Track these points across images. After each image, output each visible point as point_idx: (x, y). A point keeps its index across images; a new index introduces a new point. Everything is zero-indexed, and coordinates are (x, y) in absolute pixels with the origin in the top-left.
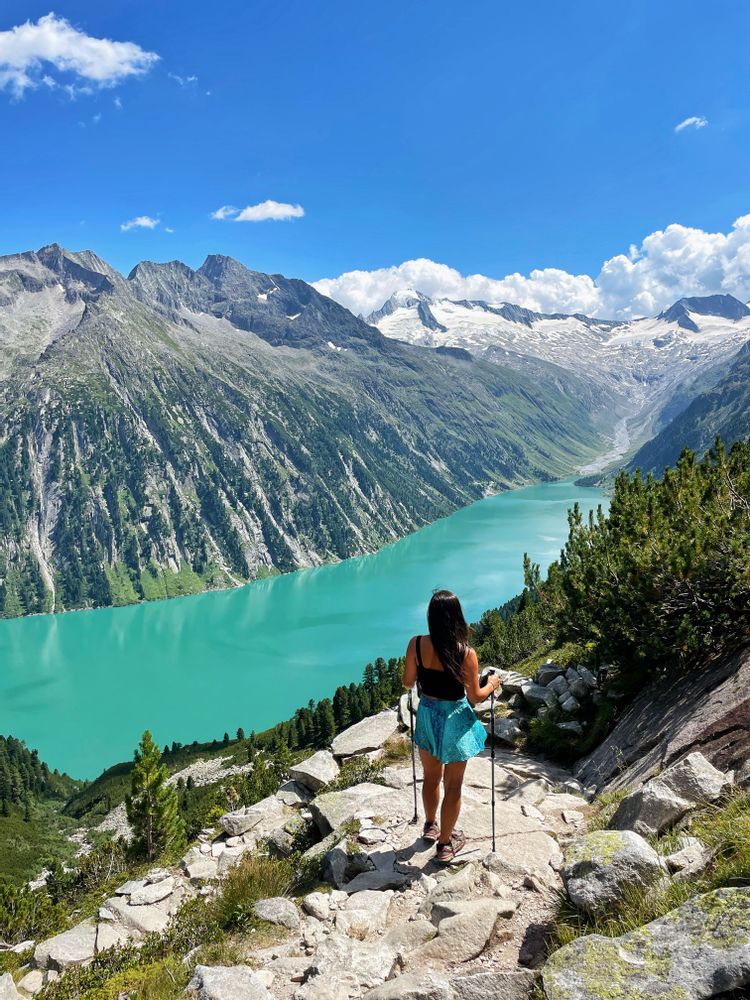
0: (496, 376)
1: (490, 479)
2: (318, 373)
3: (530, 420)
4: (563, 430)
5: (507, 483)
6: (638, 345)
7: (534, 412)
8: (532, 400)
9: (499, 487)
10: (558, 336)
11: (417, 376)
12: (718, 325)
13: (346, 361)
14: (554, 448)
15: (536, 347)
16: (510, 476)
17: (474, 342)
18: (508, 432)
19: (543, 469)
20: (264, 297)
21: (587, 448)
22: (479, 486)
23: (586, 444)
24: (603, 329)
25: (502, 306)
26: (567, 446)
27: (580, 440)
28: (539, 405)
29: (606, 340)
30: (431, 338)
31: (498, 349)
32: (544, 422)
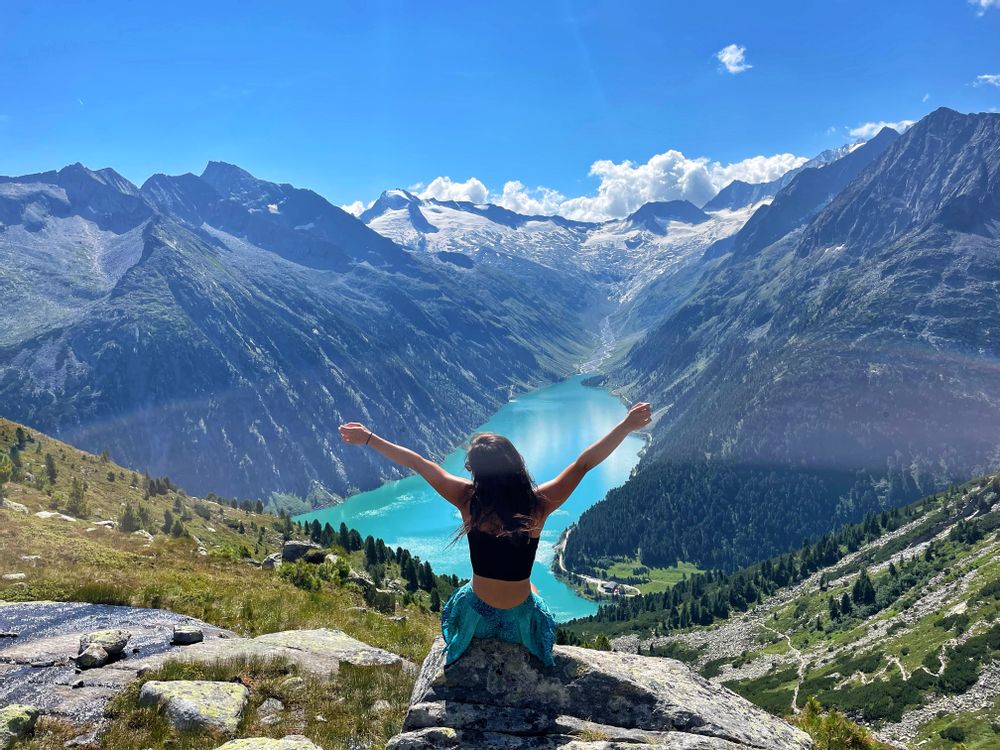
0: (497, 281)
1: (510, 383)
2: (348, 288)
3: (531, 322)
4: (559, 330)
5: (524, 385)
6: (612, 245)
7: (533, 315)
8: (530, 302)
9: (519, 390)
10: (541, 237)
11: (434, 287)
12: (679, 228)
13: (374, 276)
14: (555, 348)
15: (522, 249)
16: (525, 379)
17: (465, 243)
18: (518, 337)
19: (552, 370)
20: (275, 207)
21: (582, 347)
22: (503, 390)
23: (579, 342)
24: (579, 230)
25: (487, 207)
26: (565, 346)
27: (574, 339)
28: (537, 308)
29: (584, 241)
30: (424, 239)
31: (489, 250)
32: (542, 323)
